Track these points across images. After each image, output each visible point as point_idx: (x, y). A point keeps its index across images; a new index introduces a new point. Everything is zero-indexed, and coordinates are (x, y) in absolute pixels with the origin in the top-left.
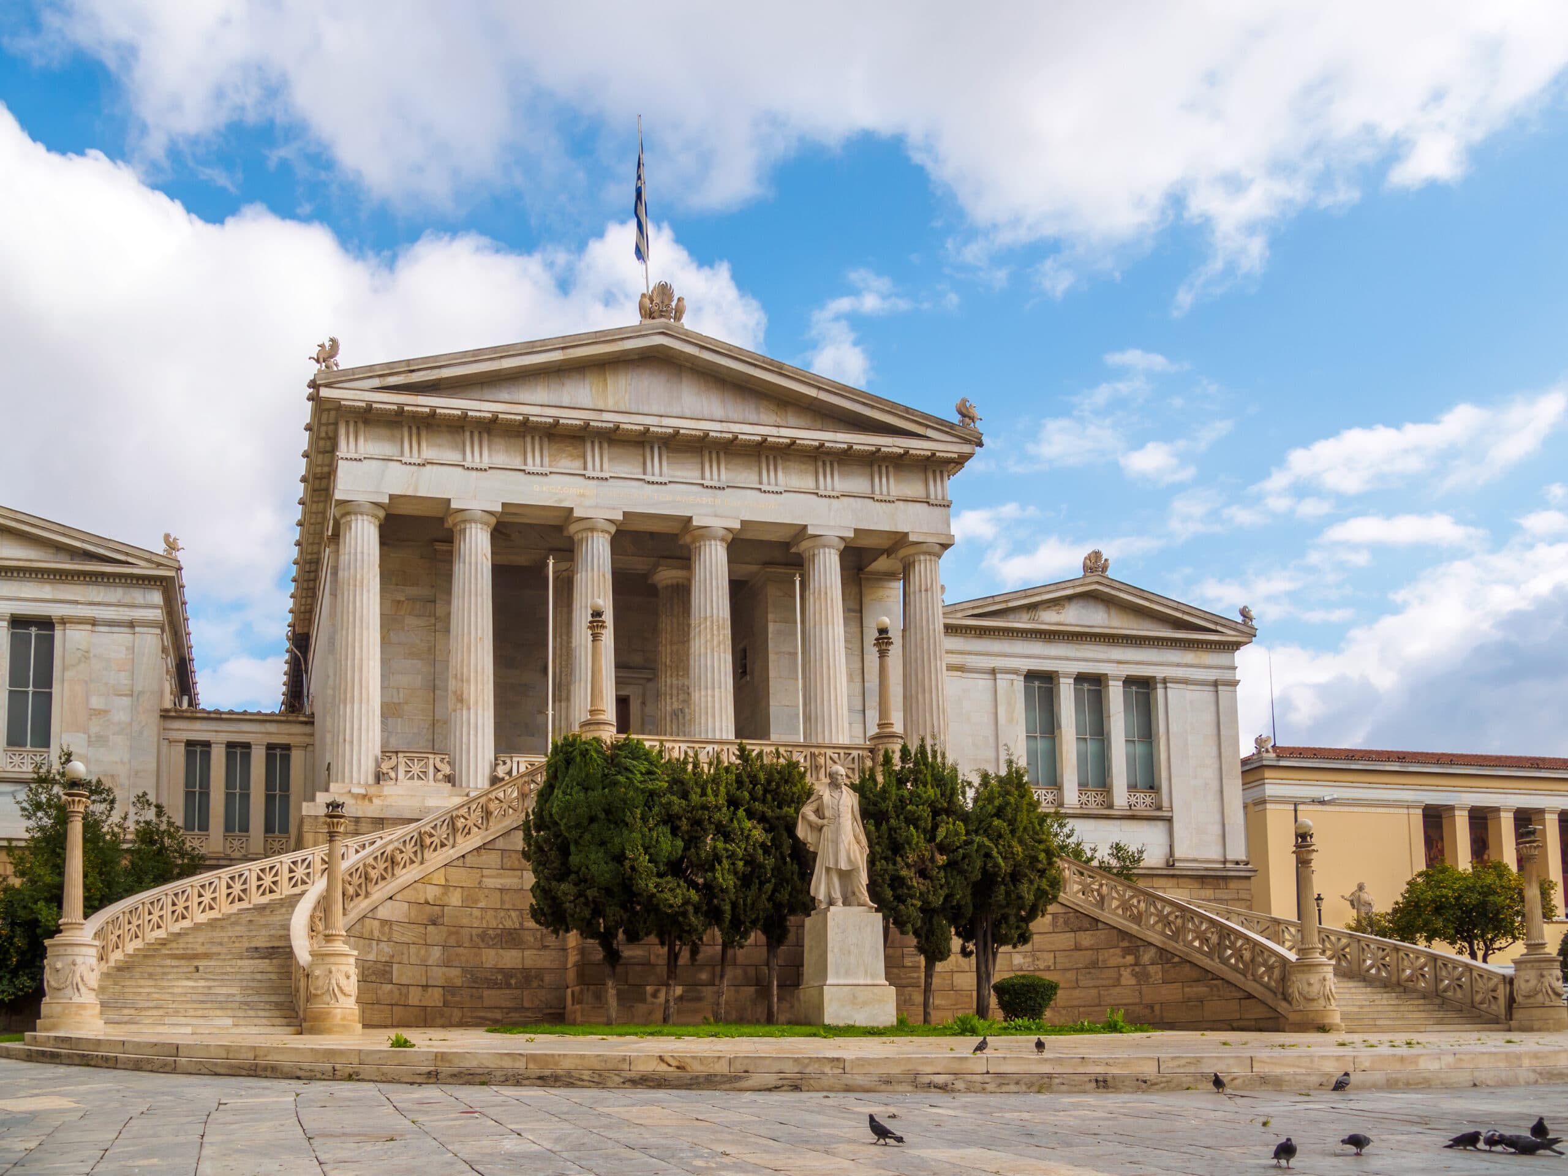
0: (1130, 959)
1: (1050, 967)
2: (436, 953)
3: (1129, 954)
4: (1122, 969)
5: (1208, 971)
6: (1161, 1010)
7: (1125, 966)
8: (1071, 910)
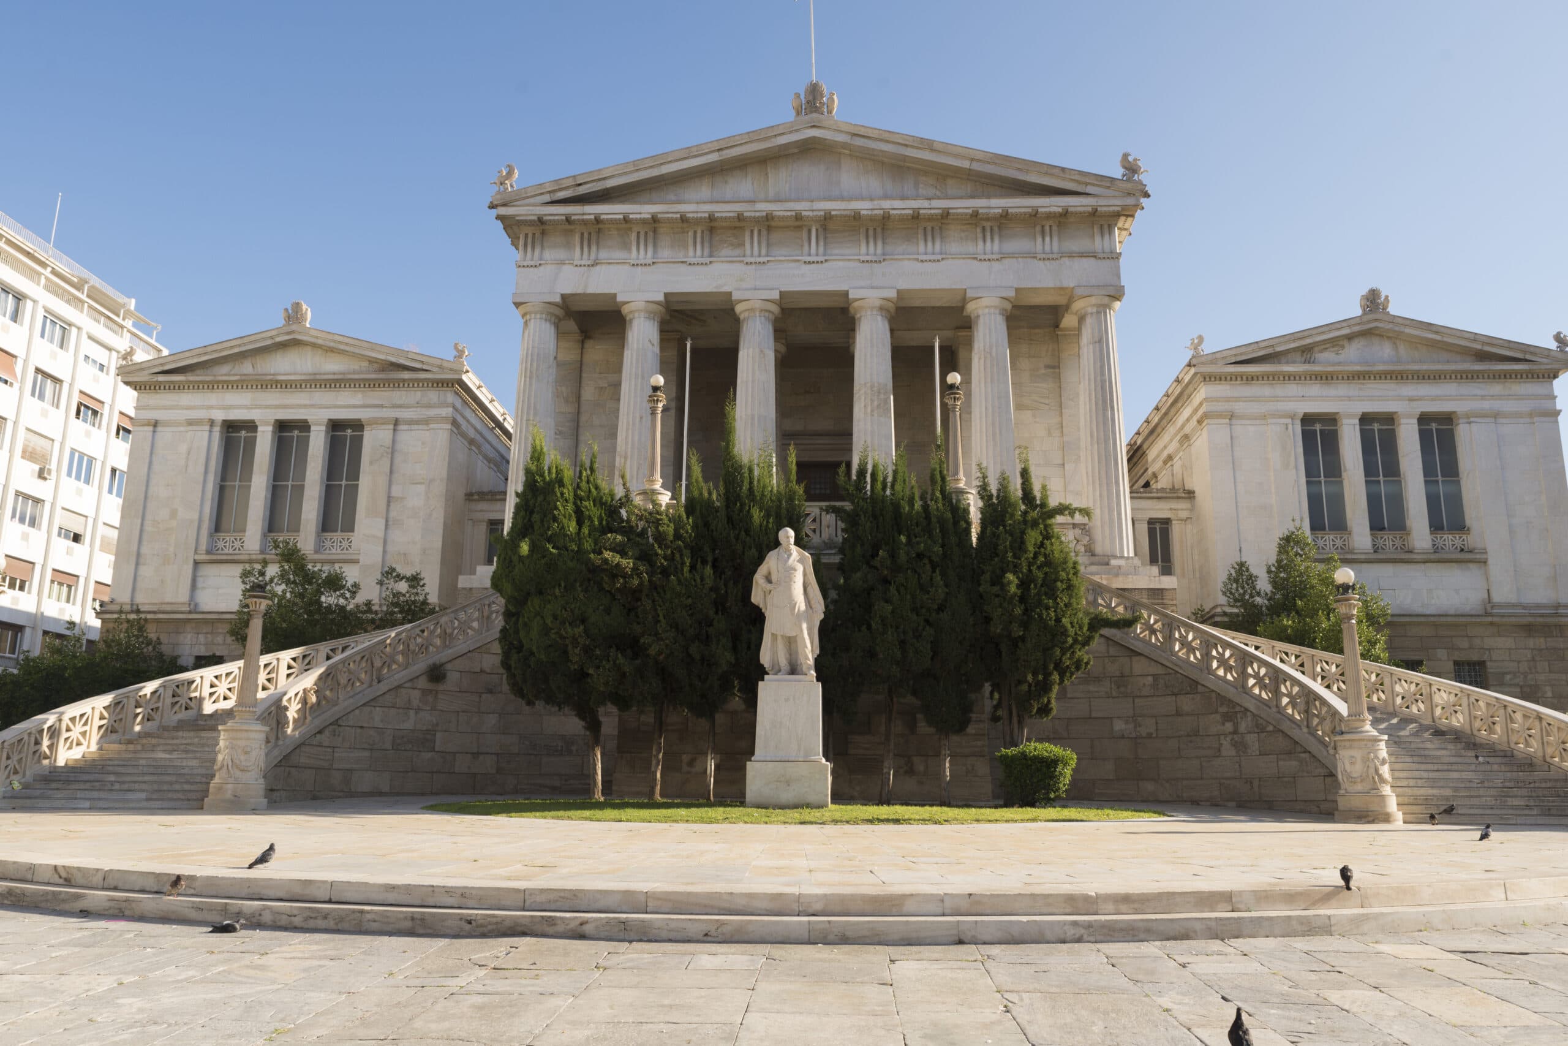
0: (1229, 726)
1: (1152, 734)
2: (492, 720)
3: (1228, 721)
4: (1222, 737)
5: (1296, 743)
6: (1259, 786)
7: (1225, 735)
8: (1171, 671)
